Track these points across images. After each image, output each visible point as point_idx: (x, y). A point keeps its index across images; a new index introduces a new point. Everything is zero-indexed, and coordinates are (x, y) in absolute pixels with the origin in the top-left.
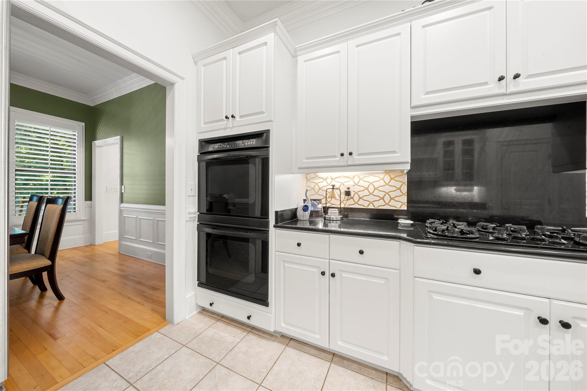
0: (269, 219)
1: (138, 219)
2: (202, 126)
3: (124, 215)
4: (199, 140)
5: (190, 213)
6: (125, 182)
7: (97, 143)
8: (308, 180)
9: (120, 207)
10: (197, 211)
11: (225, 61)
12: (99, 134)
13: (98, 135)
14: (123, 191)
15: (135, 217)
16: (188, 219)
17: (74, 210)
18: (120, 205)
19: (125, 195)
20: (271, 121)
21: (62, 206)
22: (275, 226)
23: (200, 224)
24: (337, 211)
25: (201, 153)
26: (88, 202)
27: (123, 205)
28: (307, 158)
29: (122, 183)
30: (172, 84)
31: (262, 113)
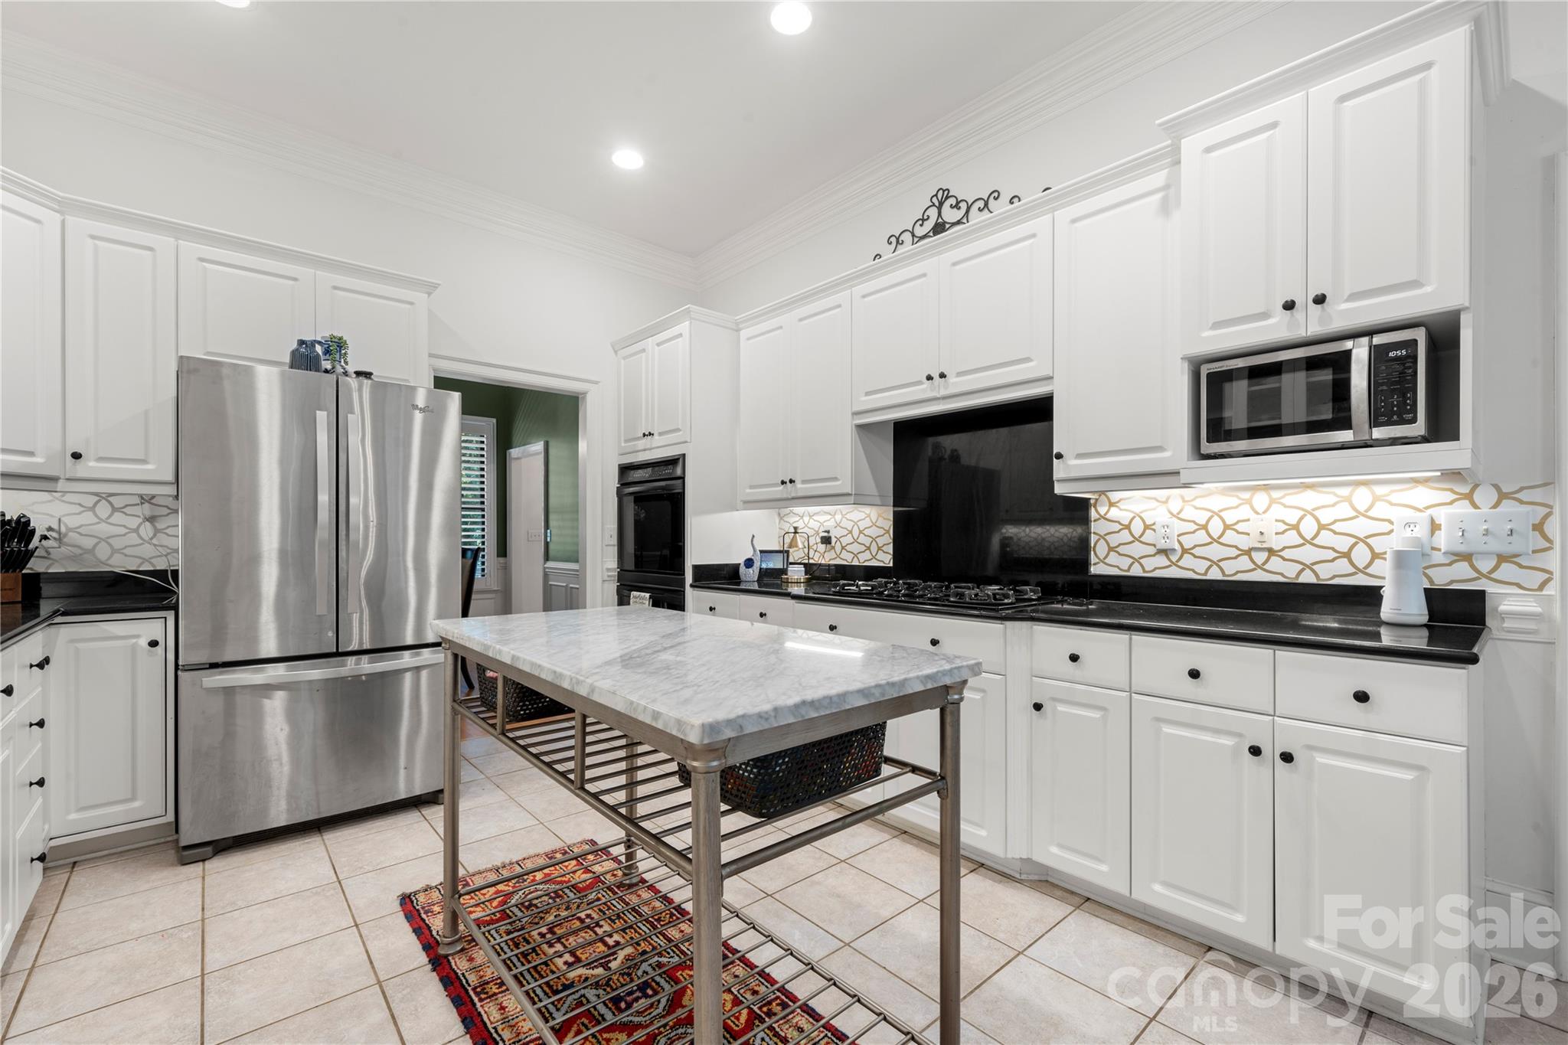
0: (684, 575)
1: (569, 589)
2: (623, 444)
3: (551, 583)
4: (619, 465)
5: (608, 570)
6: (552, 523)
7: (514, 452)
8: (781, 518)
9: (545, 568)
10: (616, 567)
11: (644, 354)
12: (516, 437)
13: (514, 438)
14: (549, 540)
15: (564, 584)
16: (606, 578)
17: (483, 573)
18: (545, 564)
19: (552, 547)
20: (686, 442)
21: (471, 561)
22: (691, 586)
23: (621, 585)
24: (802, 568)
25: (622, 485)
26: (502, 560)
27: (550, 564)
28: (751, 487)
29: (547, 526)
30: (585, 394)
31: (678, 430)
